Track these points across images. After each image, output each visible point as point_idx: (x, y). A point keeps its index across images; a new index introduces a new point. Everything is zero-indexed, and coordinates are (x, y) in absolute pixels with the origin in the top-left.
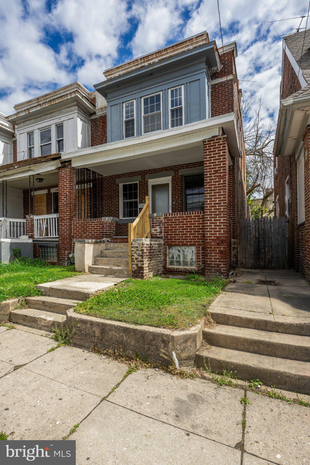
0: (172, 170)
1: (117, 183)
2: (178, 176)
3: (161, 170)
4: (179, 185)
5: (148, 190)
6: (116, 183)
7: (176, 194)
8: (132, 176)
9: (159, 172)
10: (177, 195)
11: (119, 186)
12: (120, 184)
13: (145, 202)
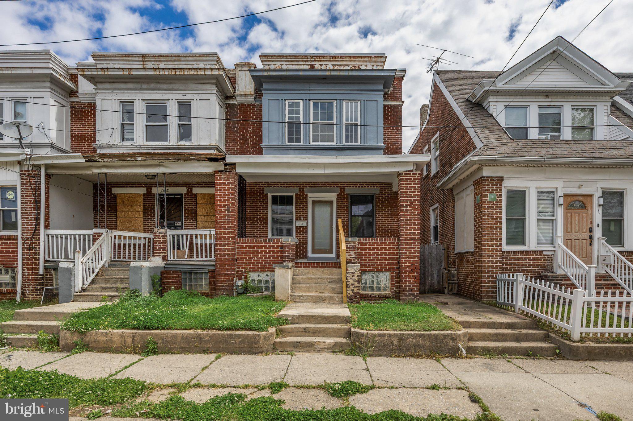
0: (337, 187)
1: (265, 193)
2: (344, 194)
3: (324, 185)
4: (344, 204)
5: (307, 206)
6: (263, 192)
7: (341, 214)
8: (287, 187)
9: (321, 187)
10: (343, 216)
11: (267, 196)
12: (269, 194)
13: (304, 219)
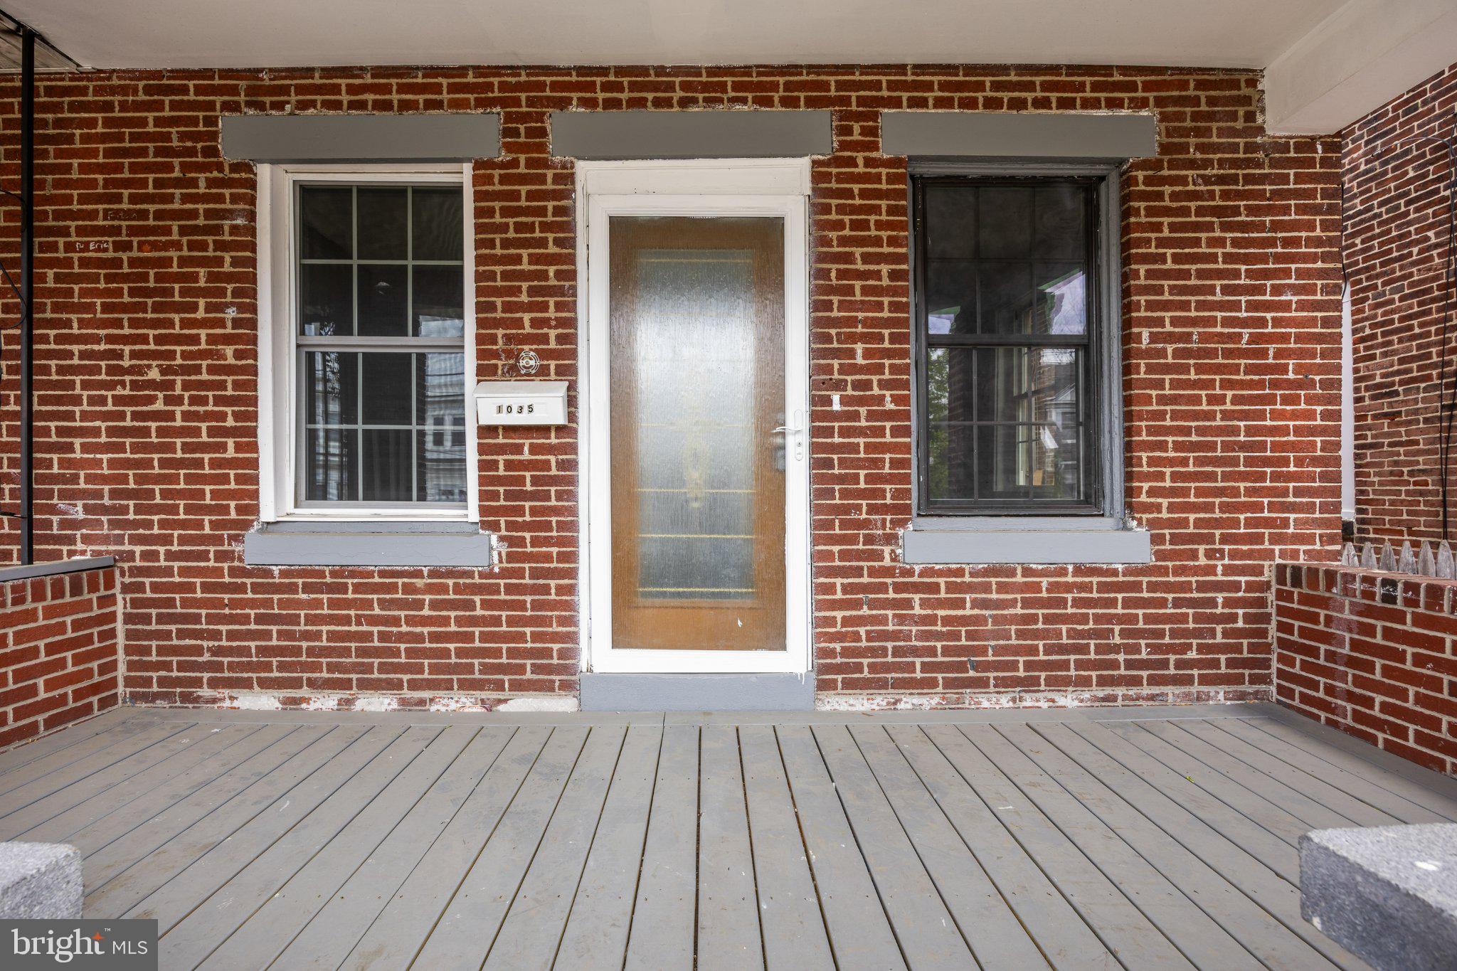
0: (811, 102)
1: (228, 157)
2: (869, 162)
3: (707, 88)
4: (877, 242)
5: (571, 259)
6: (213, 152)
7: (853, 322)
8: (405, 106)
9: (684, 103)
10: (864, 338)
11: (252, 185)
12: (264, 172)
13: (543, 372)
